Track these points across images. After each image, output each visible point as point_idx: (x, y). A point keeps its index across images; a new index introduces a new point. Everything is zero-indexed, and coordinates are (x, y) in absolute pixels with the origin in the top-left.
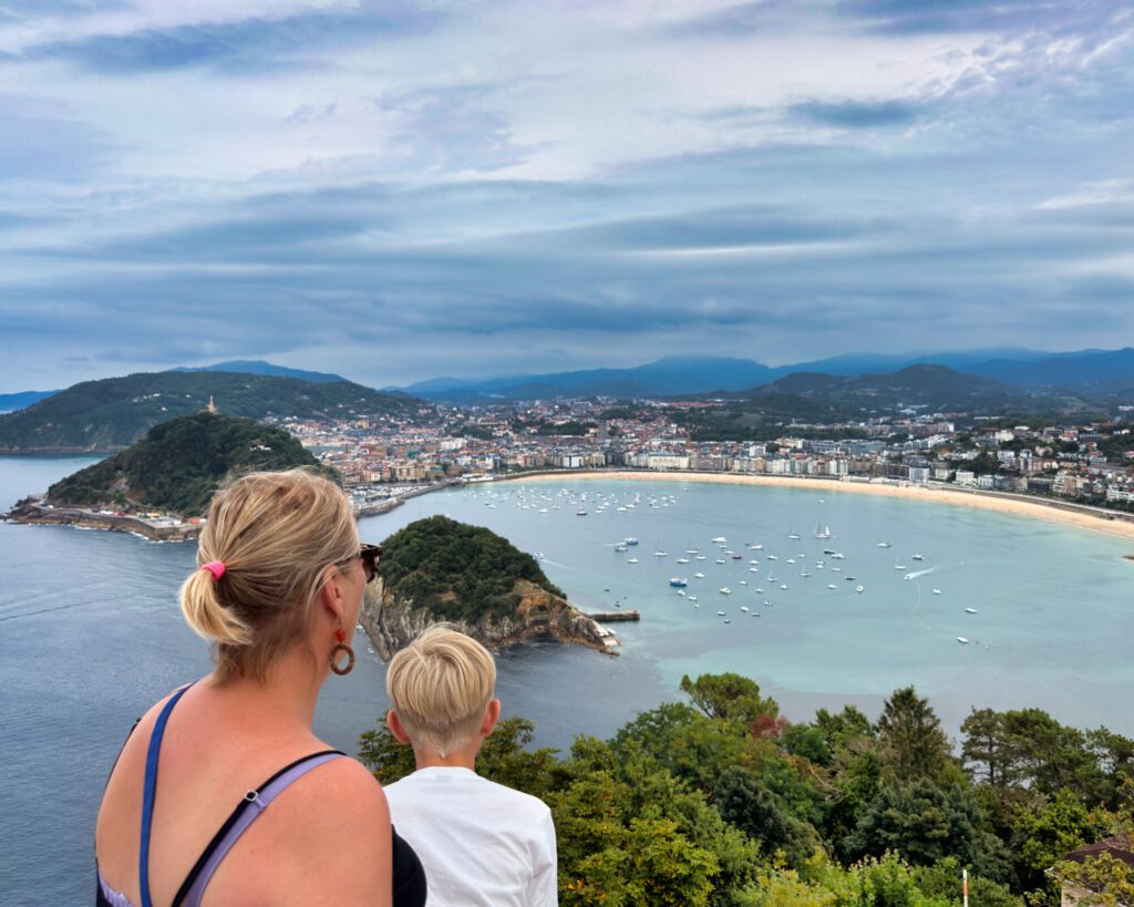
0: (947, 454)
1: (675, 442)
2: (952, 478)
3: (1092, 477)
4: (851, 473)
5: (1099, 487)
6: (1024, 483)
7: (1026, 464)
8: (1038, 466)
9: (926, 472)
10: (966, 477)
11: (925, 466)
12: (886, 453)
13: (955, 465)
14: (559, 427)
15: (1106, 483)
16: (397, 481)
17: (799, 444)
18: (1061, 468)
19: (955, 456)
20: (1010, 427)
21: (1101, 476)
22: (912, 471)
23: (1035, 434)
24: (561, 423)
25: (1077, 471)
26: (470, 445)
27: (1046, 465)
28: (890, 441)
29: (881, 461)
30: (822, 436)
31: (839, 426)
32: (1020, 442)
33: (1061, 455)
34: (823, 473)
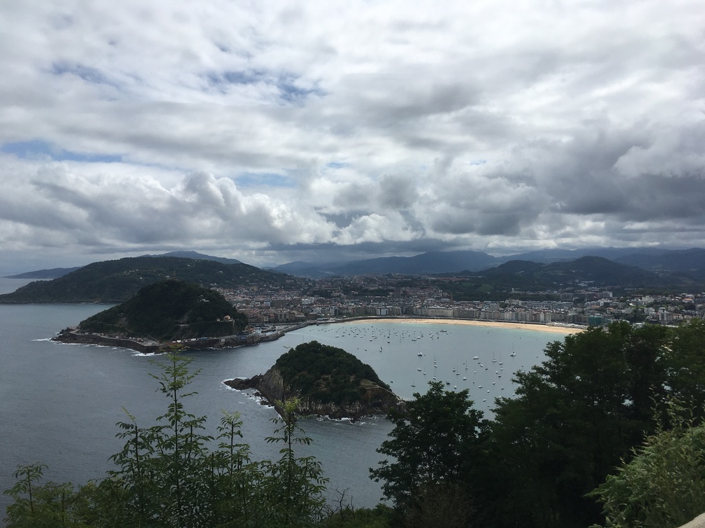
4: (553, 321)
7: (663, 316)
8: (670, 318)
14: (372, 291)
17: (520, 303)
20: (651, 294)
23: (667, 298)
26: (319, 301)
27: (675, 317)
28: (575, 302)
29: (571, 313)
30: (533, 299)
31: (541, 293)
32: (658, 303)
34: (535, 320)
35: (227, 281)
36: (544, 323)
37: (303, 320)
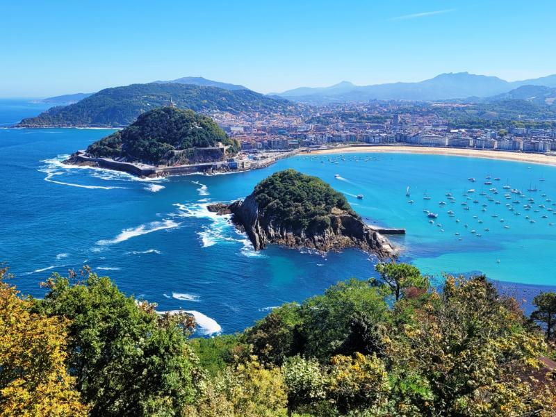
34: (533, 149)
35: (229, 108)
36: (542, 152)
37: (294, 147)
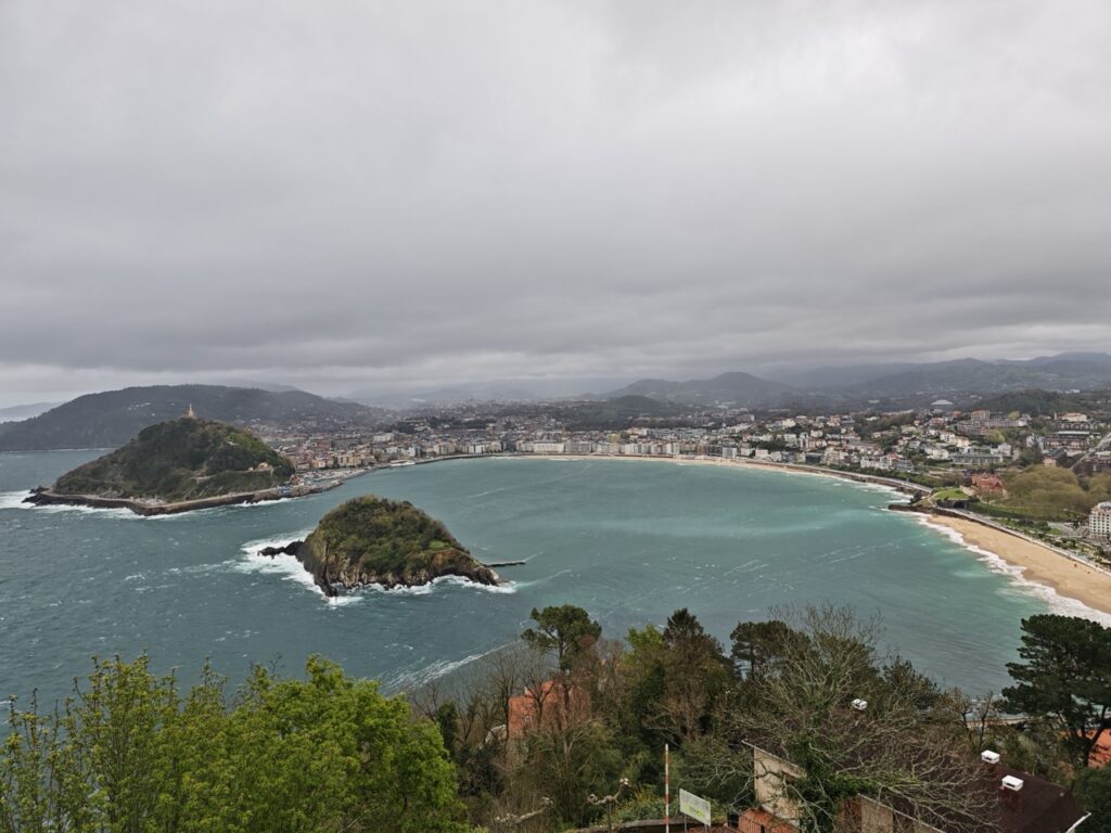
0: (749, 437)
1: (553, 433)
2: (753, 454)
3: (850, 452)
4: (681, 452)
5: (855, 459)
6: (802, 457)
7: (804, 443)
8: (813, 445)
9: (735, 450)
10: (762, 454)
11: (734, 446)
12: (706, 437)
13: (753, 445)
14: (466, 424)
15: (860, 456)
16: (339, 467)
17: (644, 432)
18: (829, 445)
19: (754, 438)
20: (793, 417)
21: (857, 451)
22: (724, 449)
23: (811, 421)
24: (467, 420)
25: (840, 448)
26: (397, 438)
27: (818, 443)
28: (709, 429)
29: (703, 443)
30: (662, 426)
31: (674, 418)
32: (800, 427)
33: (829, 436)
34: (661, 453)
36: (671, 455)
37: (372, 463)
